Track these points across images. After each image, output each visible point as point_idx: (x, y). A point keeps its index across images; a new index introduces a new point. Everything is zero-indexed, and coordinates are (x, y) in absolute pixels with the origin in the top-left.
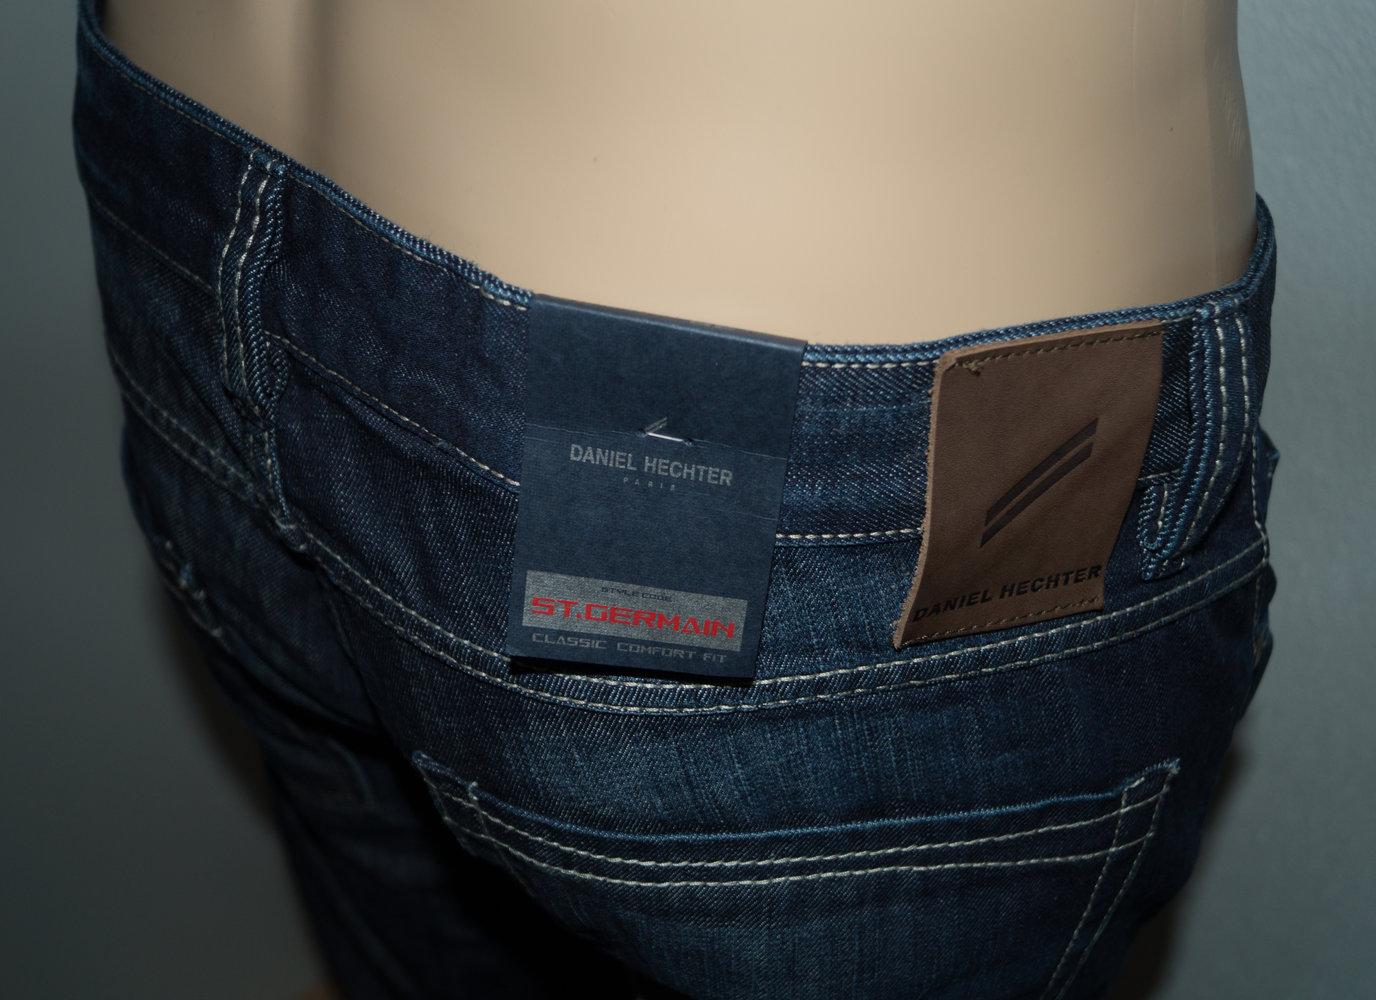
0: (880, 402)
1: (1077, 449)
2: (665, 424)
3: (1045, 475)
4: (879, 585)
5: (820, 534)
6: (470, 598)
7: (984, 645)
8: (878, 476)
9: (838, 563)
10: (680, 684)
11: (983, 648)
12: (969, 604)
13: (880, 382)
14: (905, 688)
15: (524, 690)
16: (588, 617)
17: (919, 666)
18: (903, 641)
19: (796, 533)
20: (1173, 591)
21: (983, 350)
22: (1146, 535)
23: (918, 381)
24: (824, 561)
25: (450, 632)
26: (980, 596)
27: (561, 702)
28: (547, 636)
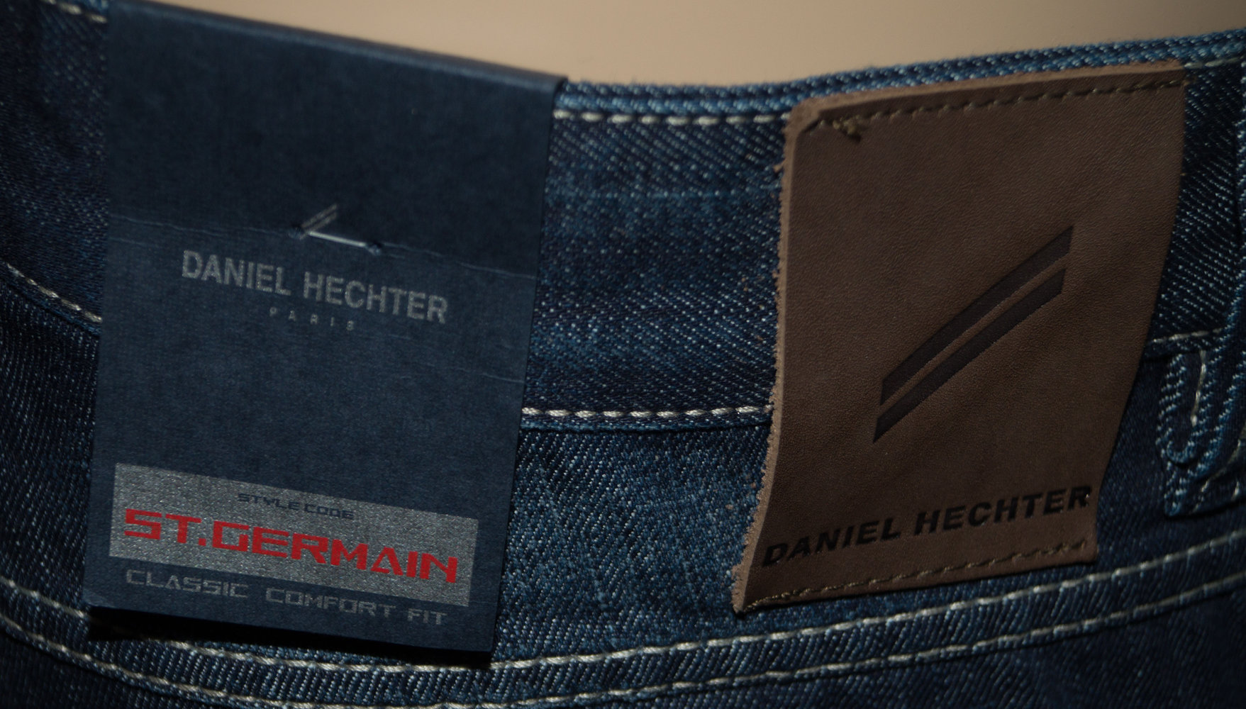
0: (692, 184)
1: (1037, 280)
2: (334, 217)
3: (984, 320)
4: (706, 503)
5: (599, 409)
6: (39, 519)
7: (892, 614)
8: (695, 313)
9: (633, 461)
10: (377, 663)
11: (889, 620)
12: (861, 541)
13: (690, 148)
14: (758, 684)
15: (127, 674)
16: (217, 543)
17: (780, 647)
18: (748, 600)
19: (559, 407)
20: (1223, 540)
21: (868, 98)
22: (1170, 438)
23: (758, 150)
24: (609, 456)
25: (8, 577)
26: (880, 528)
27: (185, 693)
28: (149, 575)
